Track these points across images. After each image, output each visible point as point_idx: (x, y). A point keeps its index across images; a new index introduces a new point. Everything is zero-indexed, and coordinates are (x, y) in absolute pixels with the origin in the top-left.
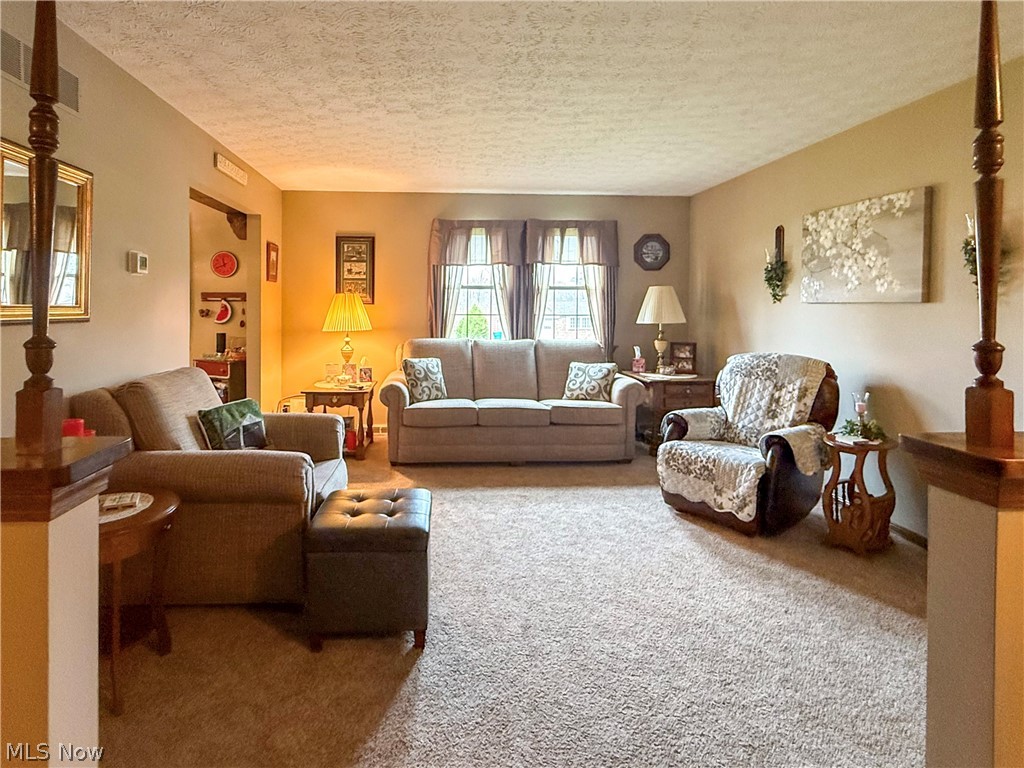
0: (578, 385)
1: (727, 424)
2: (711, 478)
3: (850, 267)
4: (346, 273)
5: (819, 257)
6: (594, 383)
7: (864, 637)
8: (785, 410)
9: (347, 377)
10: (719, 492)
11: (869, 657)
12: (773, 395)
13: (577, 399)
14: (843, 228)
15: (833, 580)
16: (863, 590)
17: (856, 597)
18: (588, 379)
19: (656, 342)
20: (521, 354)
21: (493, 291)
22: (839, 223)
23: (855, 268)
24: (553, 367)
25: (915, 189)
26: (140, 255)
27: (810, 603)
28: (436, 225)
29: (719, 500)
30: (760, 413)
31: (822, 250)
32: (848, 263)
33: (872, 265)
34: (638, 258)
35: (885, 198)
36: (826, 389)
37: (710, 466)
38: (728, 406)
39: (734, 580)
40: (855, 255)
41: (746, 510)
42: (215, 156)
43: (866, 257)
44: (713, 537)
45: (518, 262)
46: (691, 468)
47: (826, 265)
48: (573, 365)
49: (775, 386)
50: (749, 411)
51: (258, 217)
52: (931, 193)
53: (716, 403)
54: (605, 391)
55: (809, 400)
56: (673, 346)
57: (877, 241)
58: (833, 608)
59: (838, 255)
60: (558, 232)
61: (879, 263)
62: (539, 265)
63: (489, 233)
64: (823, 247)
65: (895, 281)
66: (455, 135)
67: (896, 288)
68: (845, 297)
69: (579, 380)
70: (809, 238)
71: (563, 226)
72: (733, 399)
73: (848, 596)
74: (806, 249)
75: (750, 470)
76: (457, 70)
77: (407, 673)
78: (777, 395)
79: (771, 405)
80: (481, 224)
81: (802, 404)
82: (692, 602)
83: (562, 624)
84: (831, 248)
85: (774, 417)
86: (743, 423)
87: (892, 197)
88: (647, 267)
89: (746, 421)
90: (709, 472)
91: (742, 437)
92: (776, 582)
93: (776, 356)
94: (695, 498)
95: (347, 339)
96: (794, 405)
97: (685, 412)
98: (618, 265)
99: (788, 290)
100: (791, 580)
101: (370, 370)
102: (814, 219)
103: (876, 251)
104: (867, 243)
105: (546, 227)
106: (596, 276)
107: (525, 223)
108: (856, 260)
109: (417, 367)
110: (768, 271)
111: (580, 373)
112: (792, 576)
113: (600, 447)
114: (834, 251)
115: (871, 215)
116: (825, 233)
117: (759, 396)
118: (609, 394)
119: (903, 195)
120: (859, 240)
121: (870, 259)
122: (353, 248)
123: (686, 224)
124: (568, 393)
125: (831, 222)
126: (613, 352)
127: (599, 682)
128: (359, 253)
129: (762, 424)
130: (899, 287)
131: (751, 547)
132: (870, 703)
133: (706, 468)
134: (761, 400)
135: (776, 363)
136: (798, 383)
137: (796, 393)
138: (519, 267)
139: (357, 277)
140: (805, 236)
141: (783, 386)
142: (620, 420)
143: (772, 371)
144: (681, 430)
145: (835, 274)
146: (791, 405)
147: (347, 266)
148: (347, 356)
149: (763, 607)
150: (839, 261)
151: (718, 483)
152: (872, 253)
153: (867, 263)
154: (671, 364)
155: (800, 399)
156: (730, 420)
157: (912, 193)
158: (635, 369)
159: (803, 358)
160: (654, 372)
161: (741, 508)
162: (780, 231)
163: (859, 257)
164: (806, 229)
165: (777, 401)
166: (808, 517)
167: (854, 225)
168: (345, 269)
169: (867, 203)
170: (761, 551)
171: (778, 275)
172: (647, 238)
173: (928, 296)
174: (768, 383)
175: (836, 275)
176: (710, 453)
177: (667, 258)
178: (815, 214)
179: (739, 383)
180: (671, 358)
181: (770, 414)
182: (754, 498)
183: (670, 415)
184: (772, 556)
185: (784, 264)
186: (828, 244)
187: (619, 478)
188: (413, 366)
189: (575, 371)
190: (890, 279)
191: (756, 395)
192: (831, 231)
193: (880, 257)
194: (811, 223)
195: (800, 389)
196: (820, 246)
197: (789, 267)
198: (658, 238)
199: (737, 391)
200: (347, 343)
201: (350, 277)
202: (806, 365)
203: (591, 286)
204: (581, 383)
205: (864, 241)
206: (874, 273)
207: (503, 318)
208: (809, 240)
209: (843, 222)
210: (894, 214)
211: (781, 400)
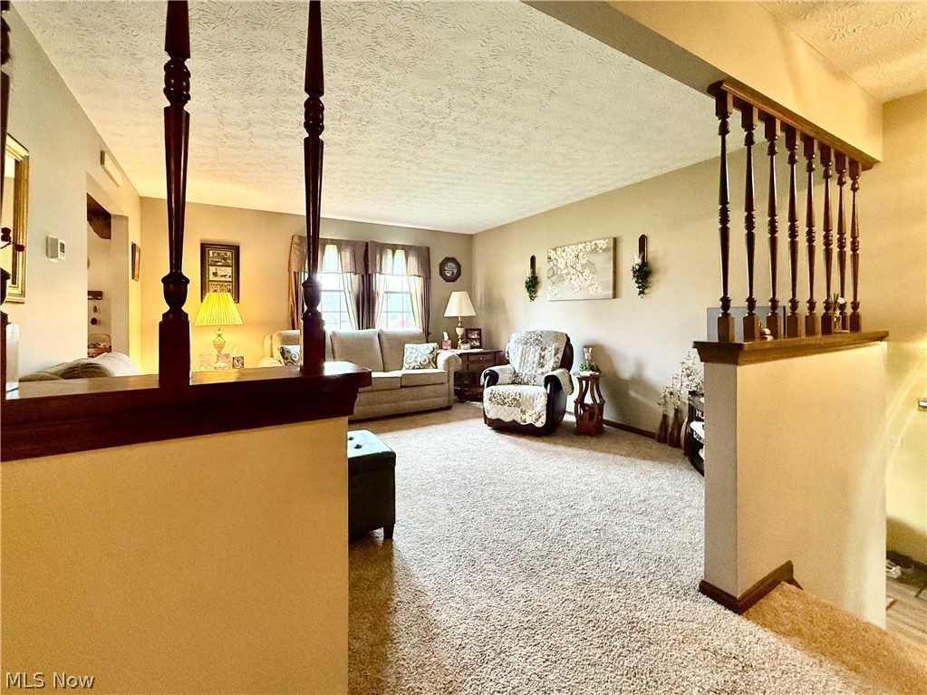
0: (413, 359)
1: (516, 375)
2: (518, 405)
3: (575, 280)
4: (211, 276)
5: (557, 274)
6: (425, 357)
7: (614, 471)
8: (548, 362)
9: (223, 365)
10: (523, 412)
12: (540, 354)
13: (414, 368)
14: (571, 258)
18: (420, 355)
19: (457, 329)
20: (369, 340)
21: (343, 294)
22: (569, 255)
23: (577, 280)
24: (393, 347)
25: (608, 238)
26: (60, 241)
27: (584, 462)
28: (296, 240)
29: (524, 417)
30: (535, 365)
31: (559, 270)
32: (574, 277)
33: (587, 279)
34: (442, 273)
35: (593, 242)
36: (567, 350)
37: (518, 398)
38: (515, 363)
39: (544, 459)
40: (578, 273)
41: (541, 420)
42: (102, 154)
43: (584, 274)
44: (523, 440)
45: (364, 273)
46: (506, 401)
47: (561, 278)
48: (407, 346)
49: (541, 349)
50: (528, 365)
51: (125, 218)
52: (615, 240)
53: (508, 362)
54: (434, 362)
55: (560, 355)
56: (467, 331)
57: (590, 264)
58: (595, 461)
59: (569, 273)
60: (390, 252)
61: (590, 277)
62: (378, 275)
63: (339, 250)
64: (560, 268)
65: (599, 287)
66: (342, 171)
67: (600, 291)
68: (573, 296)
69: (414, 356)
70: (551, 263)
71: (394, 248)
72: (518, 359)
74: (550, 269)
75: (542, 398)
76: (379, 123)
77: (392, 554)
78: (543, 354)
79: (540, 360)
80: (333, 242)
81: (557, 357)
82: (531, 474)
83: (471, 502)
84: (564, 269)
85: (542, 367)
86: (525, 372)
87: (597, 242)
88: (448, 280)
89: (527, 371)
90: (516, 402)
91: (526, 380)
93: (540, 332)
94: (507, 419)
95: (219, 332)
96: (553, 359)
97: (496, 368)
98: (430, 278)
99: (538, 294)
101: (242, 358)
102: (554, 252)
103: (589, 271)
104: (584, 266)
105: (382, 247)
106: (417, 284)
107: (367, 244)
108: (578, 276)
109: (292, 352)
110: (527, 283)
111: (414, 351)
113: (433, 399)
114: (566, 271)
115: (586, 251)
116: (560, 260)
117: (533, 355)
118: (436, 364)
119: (602, 241)
120: (579, 265)
121: (586, 276)
122: (219, 254)
123: (470, 252)
124: (406, 365)
125: (564, 254)
126: (428, 336)
127: (511, 524)
128: (225, 259)
129: (536, 371)
132: (632, 497)
133: (515, 399)
134: (534, 358)
135: (540, 335)
136: (554, 346)
137: (553, 351)
138: (363, 276)
139: (223, 279)
140: (549, 262)
141: (546, 348)
142: (445, 380)
143: (538, 340)
144: (494, 379)
145: (567, 283)
146: (551, 360)
147: (212, 269)
148: (219, 347)
149: (565, 468)
150: (569, 276)
151: (523, 407)
152: (587, 271)
153: (584, 277)
154: (467, 343)
155: (555, 355)
156: (517, 371)
157: (607, 240)
158: (445, 347)
159: (554, 332)
160: (456, 348)
161: (537, 420)
162: (533, 259)
163: (580, 275)
164: (549, 258)
165: (543, 357)
167: (577, 256)
168: (211, 273)
169: (584, 244)
171: (532, 285)
172: (447, 260)
173: (615, 296)
174: (537, 347)
176: (515, 391)
177: (459, 274)
178: (555, 249)
179: (521, 349)
180: (466, 339)
181: (540, 365)
182: (545, 412)
183: (487, 371)
185: (536, 278)
186: (563, 267)
187: (450, 418)
188: (288, 352)
189: (409, 350)
190: (596, 286)
191: (531, 356)
192: (564, 259)
193: (591, 275)
194: (552, 254)
195: (555, 349)
196: (558, 268)
197: (539, 280)
198: (453, 260)
199: (520, 353)
200: (219, 335)
201: (216, 279)
202: (557, 336)
203: (413, 292)
204: (416, 358)
205: (582, 265)
206: (588, 283)
207: (351, 314)
208: (551, 265)
209: (571, 255)
210: (598, 251)
211: (545, 356)
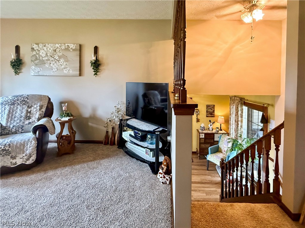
1: (4, 128)
2: (8, 153)
3: (54, 64)
5: (39, 59)
7: (91, 175)
8: (34, 115)
10: (14, 158)
11: (97, 179)
12: (27, 110)
14: (50, 51)
15: (70, 165)
16: (79, 163)
17: (80, 166)
22: (48, 49)
27: (71, 177)
29: (14, 161)
30: (22, 119)
31: (41, 57)
32: (52, 63)
33: (62, 64)
35: (67, 45)
36: (49, 105)
37: (7, 148)
39: (39, 189)
40: (56, 61)
41: (32, 158)
43: (60, 62)
47: (43, 62)
49: (28, 107)
50: (16, 119)
52: (80, 46)
55: (44, 110)
57: (64, 57)
58: (78, 173)
59: (48, 60)
61: (64, 64)
64: (42, 56)
65: (70, 70)
67: (71, 72)
68: (52, 74)
72: (6, 116)
73: (78, 167)
74: (33, 56)
75: (31, 142)
78: (29, 110)
79: (27, 114)
81: (41, 111)
84: (45, 57)
85: (29, 118)
86: (13, 125)
87: (69, 44)
89: (15, 124)
90: (6, 152)
91: (14, 131)
92: (55, 178)
93: (26, 95)
96: (38, 112)
99: (23, 71)
100: (58, 174)
102: (37, 46)
103: (64, 60)
104: (60, 57)
108: (56, 62)
110: (12, 62)
112: (58, 172)
114: (47, 58)
115: (61, 49)
116: (42, 51)
119: (72, 45)
120: (57, 56)
121: (61, 62)
125: (45, 48)
129: (24, 123)
130: (72, 71)
131: (33, 173)
132: (109, 190)
134: (22, 113)
135: (27, 98)
136: (39, 104)
137: (38, 108)
140: (32, 51)
141: (32, 106)
143: (25, 101)
146: (37, 113)
149: (59, 190)
150: (49, 62)
151: (13, 154)
152: (62, 60)
153: (60, 63)
155: (40, 110)
156: (5, 125)
157: (75, 45)
159: (38, 95)
161: (28, 160)
162: (18, 47)
163: (57, 62)
164: (33, 49)
165: (30, 112)
166: (48, 150)
167: (55, 51)
169: (60, 45)
170: (39, 171)
171: (17, 64)
173: (80, 74)
174: (24, 106)
175: (48, 66)
178: (37, 44)
179: (7, 108)
181: (27, 118)
182: (35, 152)
184: (45, 171)
185: (21, 60)
186: (44, 55)
190: (68, 69)
191: (19, 112)
192: (45, 51)
193: (65, 62)
194: (35, 47)
195: (40, 106)
196: (40, 56)
197: (23, 61)
199: (7, 112)
202: (40, 98)
205: (59, 56)
206: (63, 67)
208: (34, 53)
209: (50, 49)
210: (69, 50)
211: (32, 111)
